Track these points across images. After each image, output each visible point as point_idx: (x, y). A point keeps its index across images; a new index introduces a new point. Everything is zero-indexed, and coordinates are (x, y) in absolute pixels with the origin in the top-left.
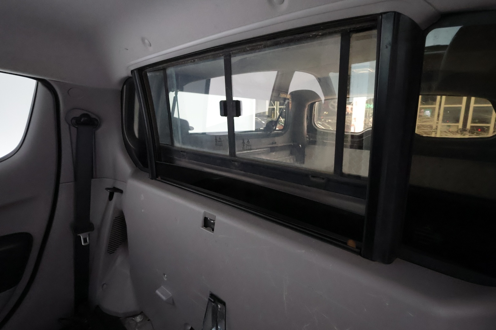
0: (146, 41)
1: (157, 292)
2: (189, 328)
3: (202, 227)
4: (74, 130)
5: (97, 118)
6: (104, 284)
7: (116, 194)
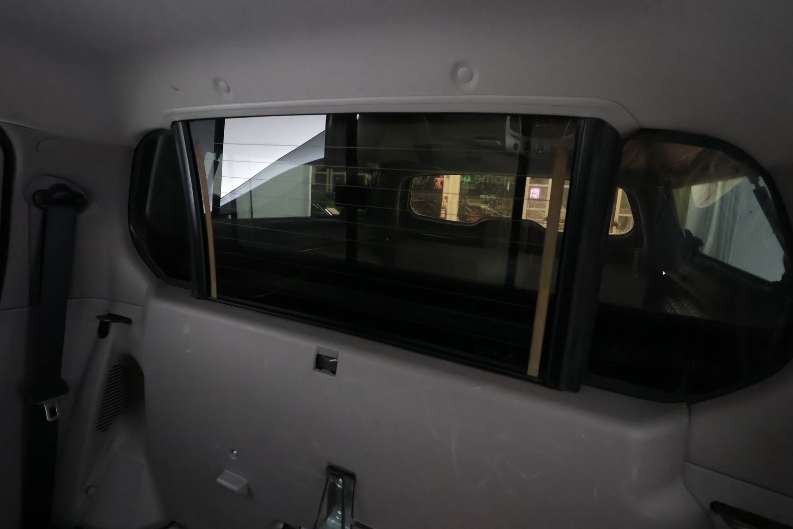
0: (222, 84)
1: (220, 480)
2: (281, 526)
3: (314, 369)
4: (37, 213)
5: (82, 193)
6: (88, 488)
7: (114, 327)
